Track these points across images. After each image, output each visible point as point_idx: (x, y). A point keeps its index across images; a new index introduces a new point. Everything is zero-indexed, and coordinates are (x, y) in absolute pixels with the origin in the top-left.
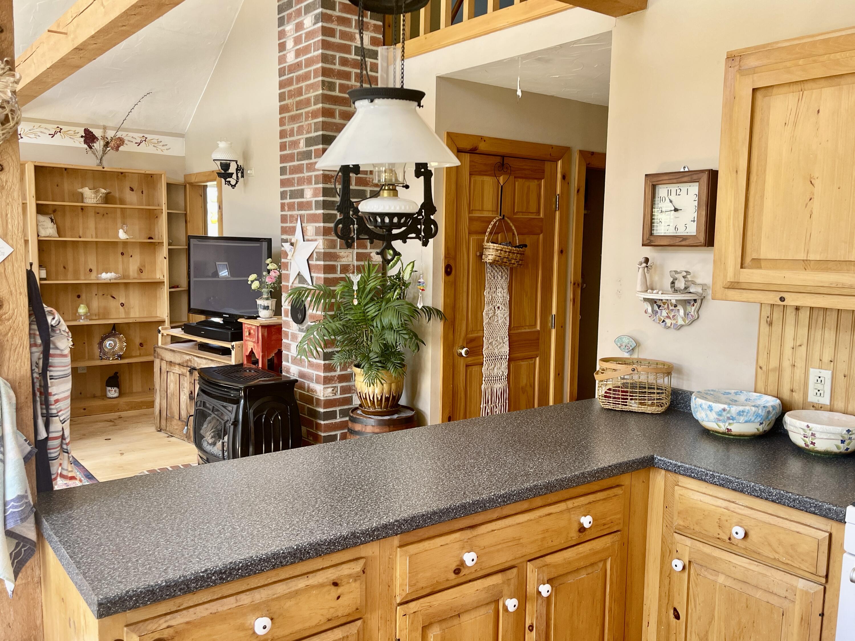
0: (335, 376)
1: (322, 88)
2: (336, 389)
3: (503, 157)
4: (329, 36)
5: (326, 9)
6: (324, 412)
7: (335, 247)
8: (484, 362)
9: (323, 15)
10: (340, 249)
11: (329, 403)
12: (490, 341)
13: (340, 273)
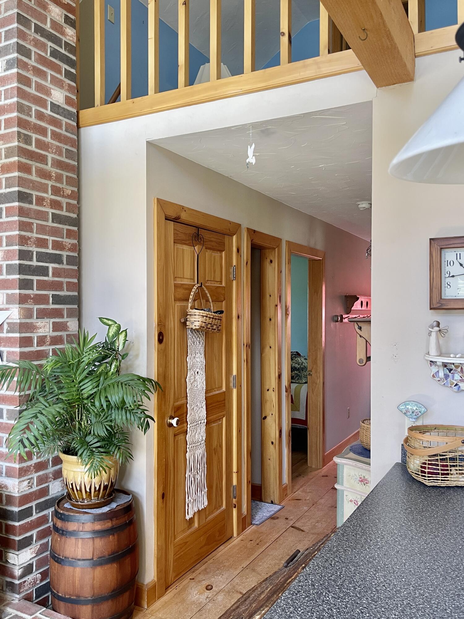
0: (31, 465)
1: (18, 139)
2: (32, 480)
3: (198, 228)
4: (24, 85)
5: (22, 55)
6: (19, 511)
7: (31, 317)
8: (188, 429)
9: (19, 61)
10: (37, 318)
11: (25, 499)
12: (192, 407)
13: (37, 346)
